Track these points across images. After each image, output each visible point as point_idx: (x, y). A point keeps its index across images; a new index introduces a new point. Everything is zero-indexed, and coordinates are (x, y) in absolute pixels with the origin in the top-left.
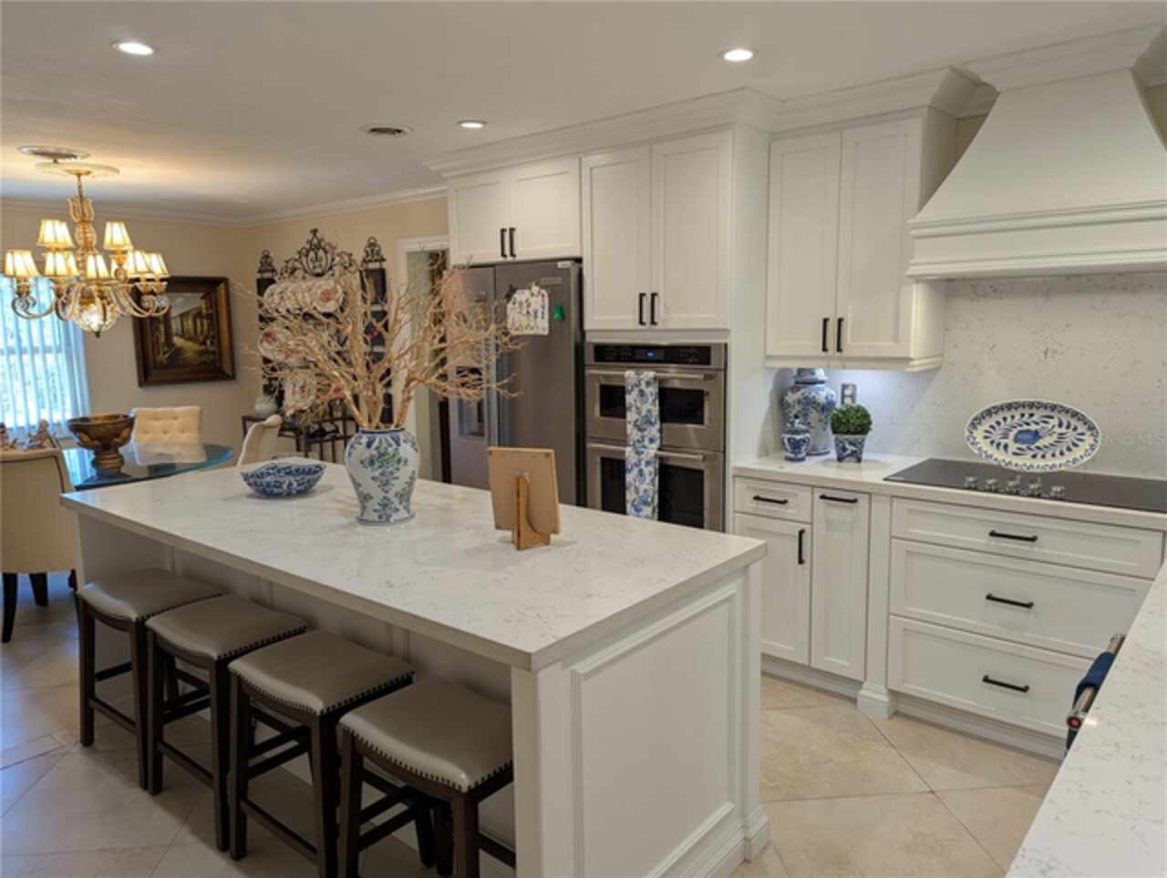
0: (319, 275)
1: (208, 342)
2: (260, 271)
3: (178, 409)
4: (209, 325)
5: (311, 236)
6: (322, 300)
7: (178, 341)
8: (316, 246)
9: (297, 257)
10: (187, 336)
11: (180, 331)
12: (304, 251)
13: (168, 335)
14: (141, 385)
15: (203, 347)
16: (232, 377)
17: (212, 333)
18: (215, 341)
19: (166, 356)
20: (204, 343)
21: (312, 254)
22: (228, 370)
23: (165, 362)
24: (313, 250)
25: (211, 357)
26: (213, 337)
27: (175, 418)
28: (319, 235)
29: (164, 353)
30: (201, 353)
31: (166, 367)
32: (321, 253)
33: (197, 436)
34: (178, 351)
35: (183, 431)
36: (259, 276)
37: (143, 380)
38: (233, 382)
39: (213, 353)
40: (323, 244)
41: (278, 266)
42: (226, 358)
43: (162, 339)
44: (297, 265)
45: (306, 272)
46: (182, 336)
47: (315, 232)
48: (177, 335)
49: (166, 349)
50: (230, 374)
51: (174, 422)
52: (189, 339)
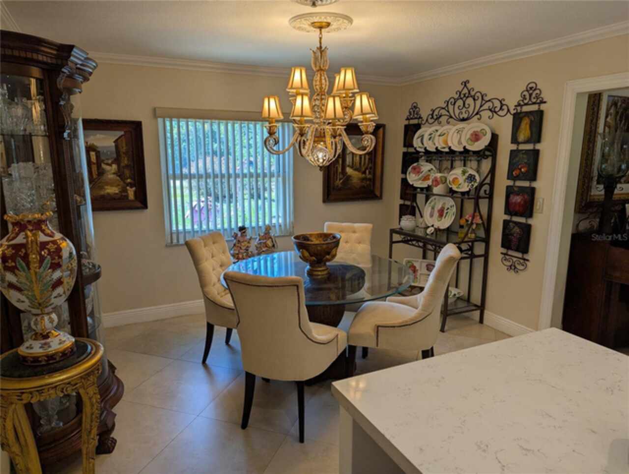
0: (464, 120)
1: (367, 172)
2: (408, 119)
3: (356, 225)
4: (369, 159)
5: (460, 88)
6: (471, 140)
7: (349, 171)
8: (466, 94)
9: (444, 105)
10: (355, 167)
11: (351, 164)
12: (452, 100)
13: (343, 168)
14: (324, 201)
15: (364, 175)
16: (379, 198)
17: (370, 165)
18: (372, 171)
19: (341, 181)
20: (364, 173)
21: (460, 103)
22: (378, 193)
23: (340, 186)
24: (461, 99)
25: (368, 182)
26: (371, 168)
27: (354, 232)
28: (469, 86)
29: (340, 180)
30: (363, 180)
31: (340, 189)
32: (470, 101)
33: (369, 247)
34: (348, 178)
35: (360, 243)
36: (407, 123)
37: (326, 197)
38: (380, 201)
39: (370, 179)
40: (473, 93)
41: (425, 113)
42: (378, 184)
43: (340, 170)
44: (443, 112)
45: (451, 117)
46: (352, 167)
47: (465, 84)
48: (349, 166)
49: (341, 176)
50: (379, 195)
51: (353, 234)
52: (356, 170)
